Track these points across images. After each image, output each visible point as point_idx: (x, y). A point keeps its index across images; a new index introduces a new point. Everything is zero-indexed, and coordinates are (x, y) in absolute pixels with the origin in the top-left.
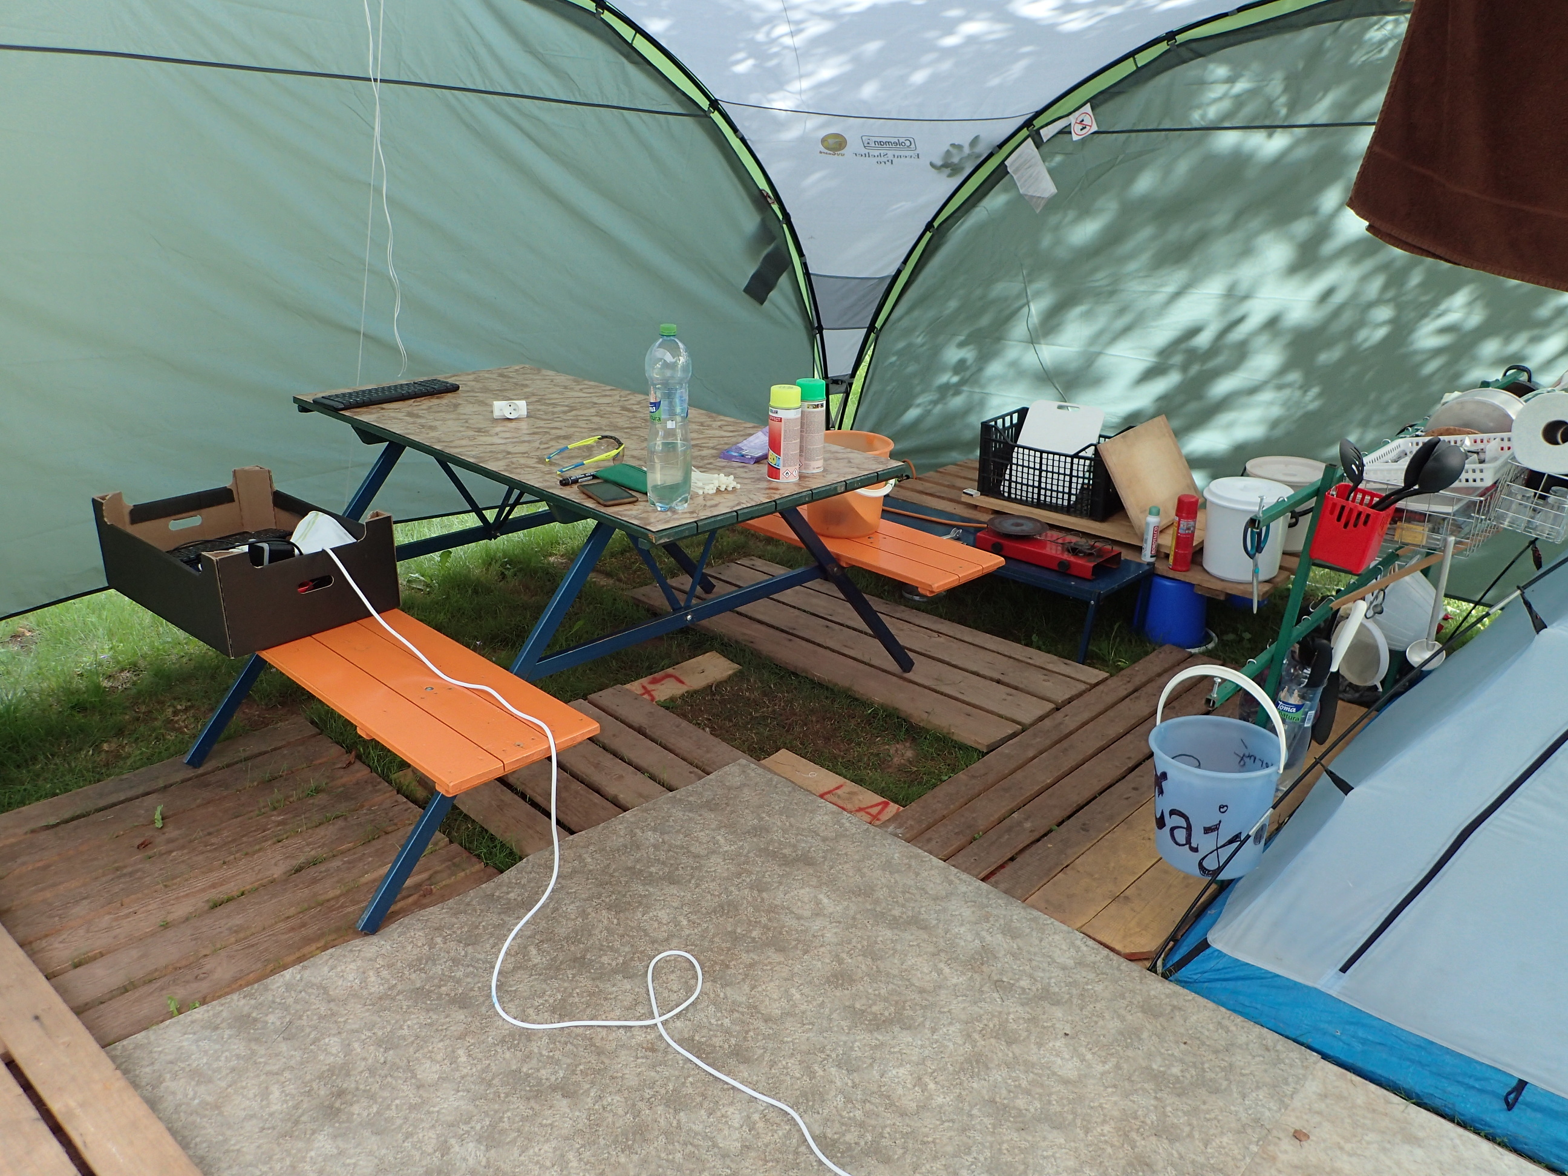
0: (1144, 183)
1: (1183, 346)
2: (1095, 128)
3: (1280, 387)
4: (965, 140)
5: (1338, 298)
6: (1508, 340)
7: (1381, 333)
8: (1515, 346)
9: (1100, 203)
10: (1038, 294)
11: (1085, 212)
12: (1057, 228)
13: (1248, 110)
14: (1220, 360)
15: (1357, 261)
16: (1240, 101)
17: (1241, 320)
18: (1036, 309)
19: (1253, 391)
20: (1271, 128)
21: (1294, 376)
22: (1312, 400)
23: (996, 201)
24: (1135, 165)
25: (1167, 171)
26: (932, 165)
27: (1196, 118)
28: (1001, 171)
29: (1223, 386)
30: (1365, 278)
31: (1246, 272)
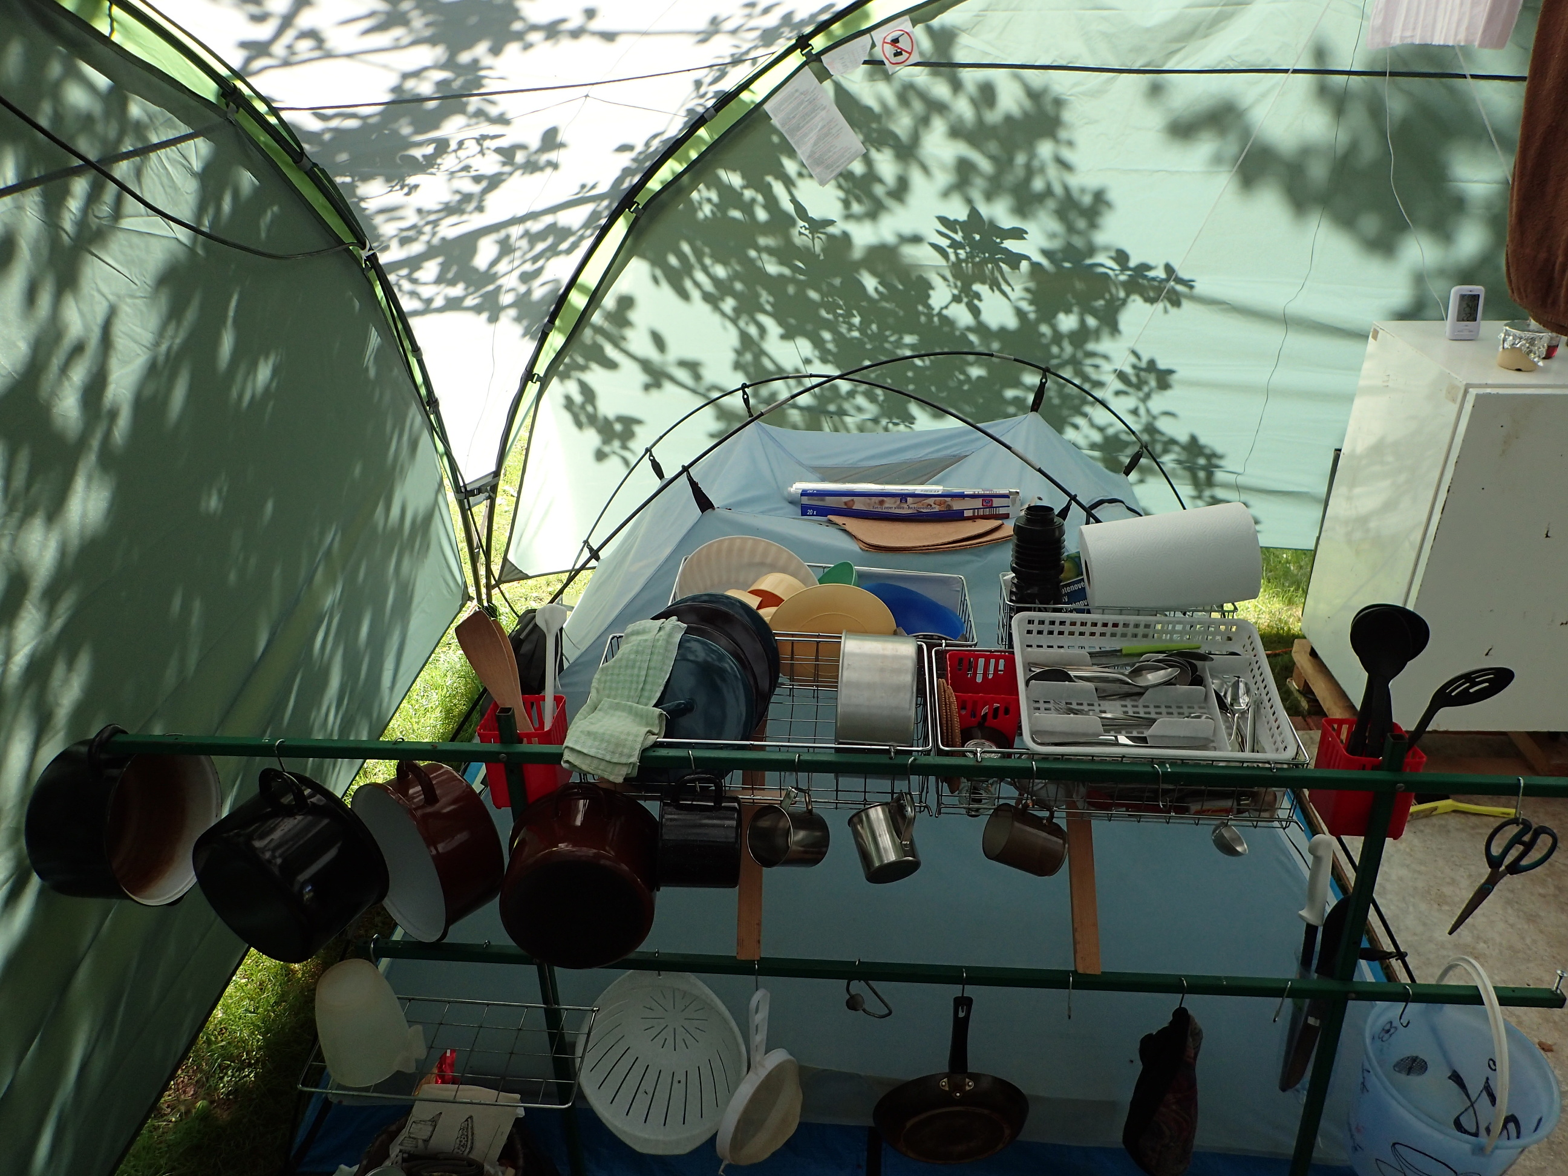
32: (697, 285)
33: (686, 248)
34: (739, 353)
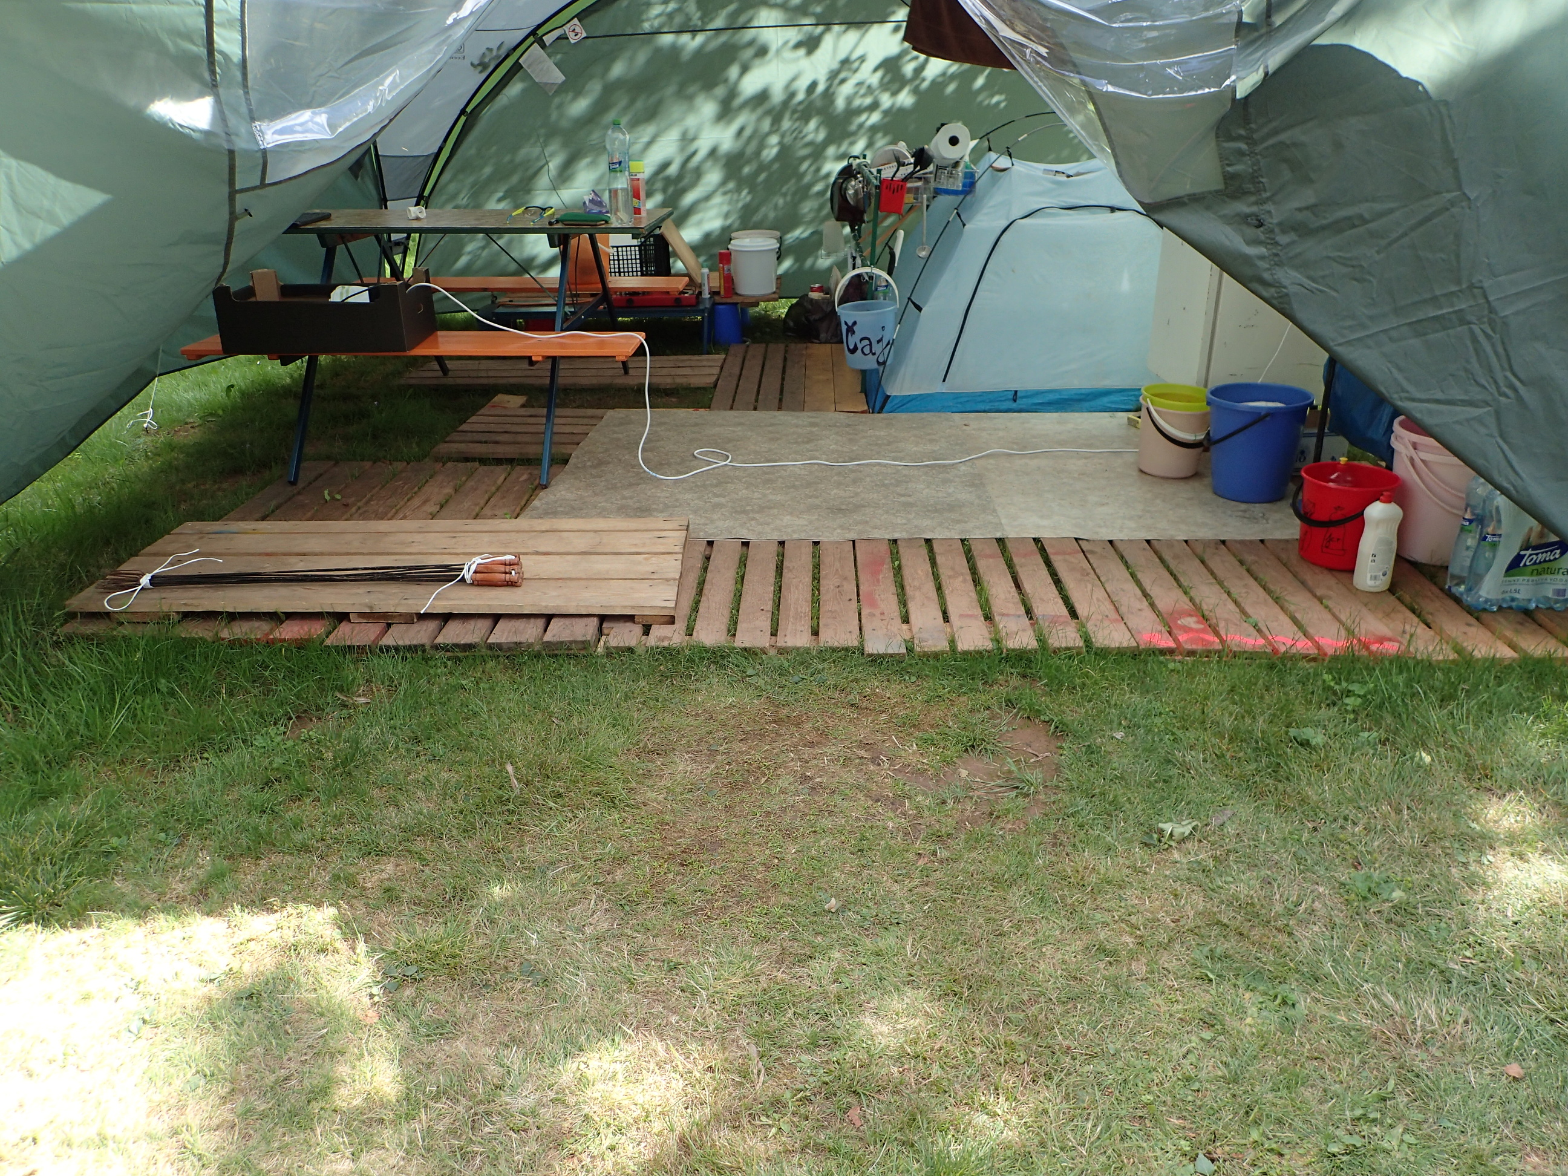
0: (618, 70)
1: (661, 176)
2: (584, 35)
3: (725, 193)
4: (494, 45)
5: (747, 133)
6: (839, 146)
7: (775, 151)
8: (843, 148)
9: (588, 87)
10: (552, 155)
11: (578, 93)
12: (560, 106)
13: (678, 20)
14: (686, 181)
15: (754, 109)
16: (671, 16)
17: (694, 153)
18: (554, 165)
19: (708, 198)
20: (694, 32)
21: (731, 185)
22: (745, 196)
23: (515, 89)
24: (610, 58)
25: (632, 59)
26: (472, 64)
27: (646, 26)
28: (517, 67)
29: (689, 198)
30: (759, 120)
31: (691, 121)
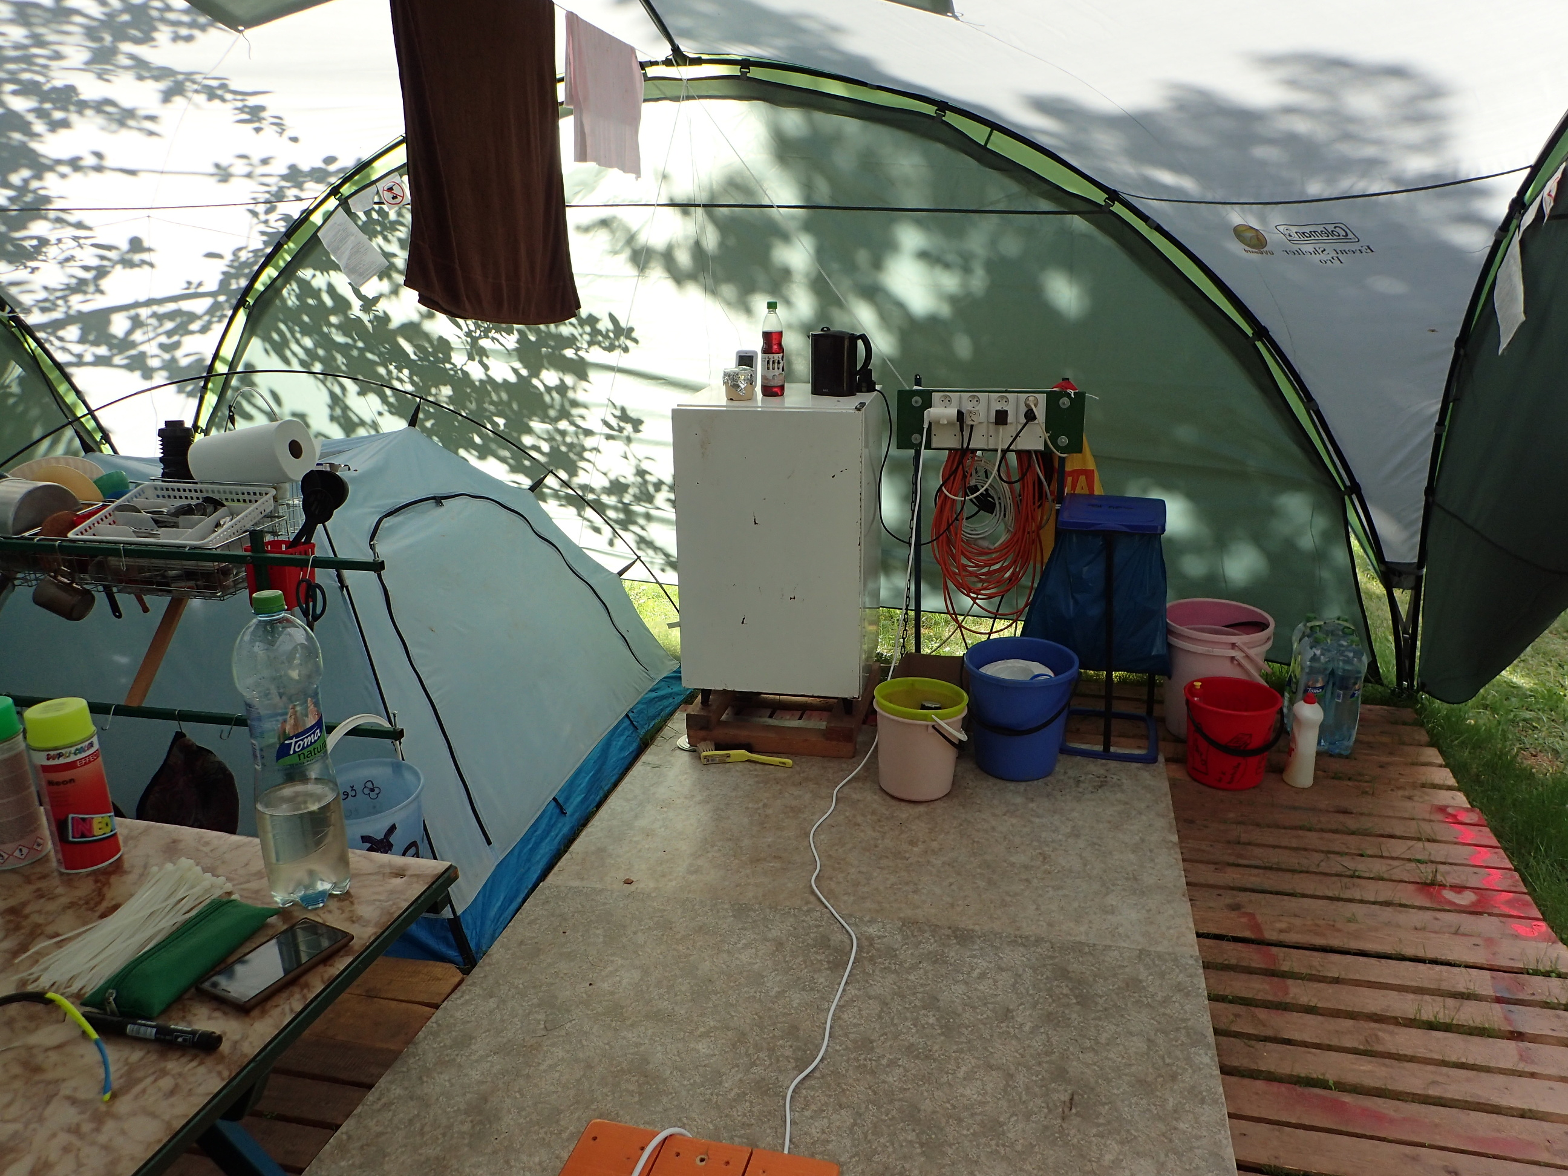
32: (294, 354)
33: (282, 326)
34: (332, 408)
